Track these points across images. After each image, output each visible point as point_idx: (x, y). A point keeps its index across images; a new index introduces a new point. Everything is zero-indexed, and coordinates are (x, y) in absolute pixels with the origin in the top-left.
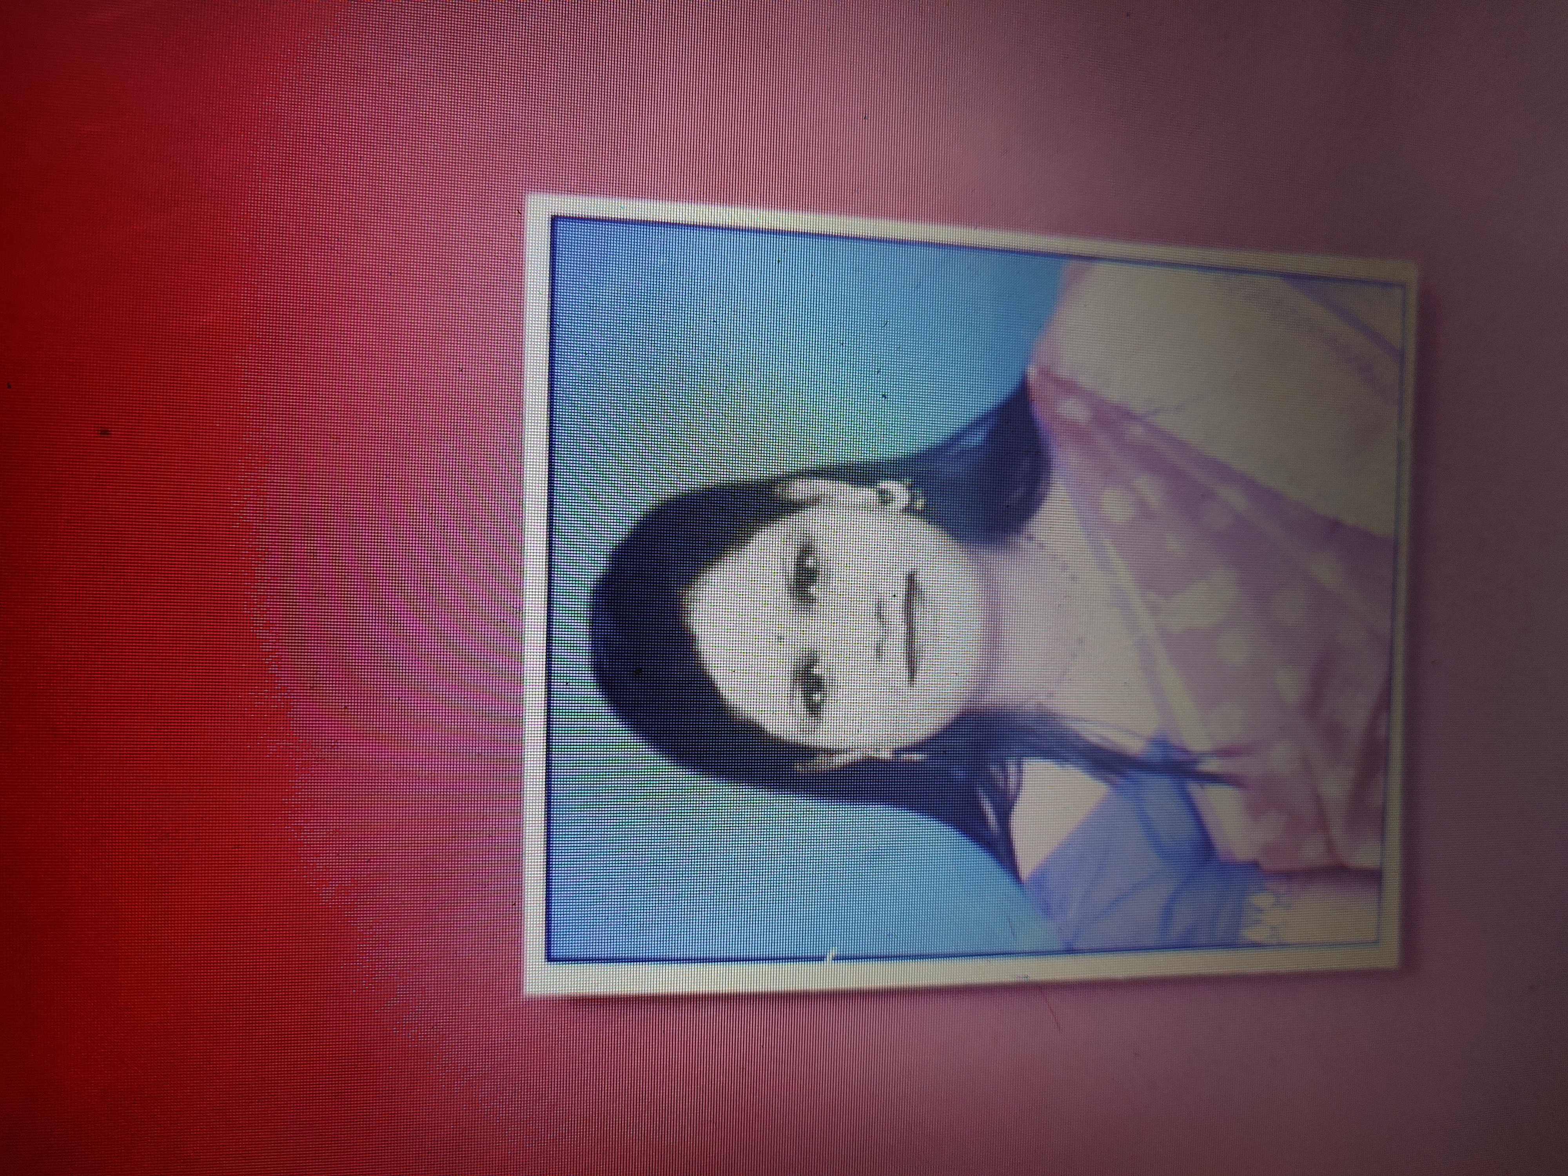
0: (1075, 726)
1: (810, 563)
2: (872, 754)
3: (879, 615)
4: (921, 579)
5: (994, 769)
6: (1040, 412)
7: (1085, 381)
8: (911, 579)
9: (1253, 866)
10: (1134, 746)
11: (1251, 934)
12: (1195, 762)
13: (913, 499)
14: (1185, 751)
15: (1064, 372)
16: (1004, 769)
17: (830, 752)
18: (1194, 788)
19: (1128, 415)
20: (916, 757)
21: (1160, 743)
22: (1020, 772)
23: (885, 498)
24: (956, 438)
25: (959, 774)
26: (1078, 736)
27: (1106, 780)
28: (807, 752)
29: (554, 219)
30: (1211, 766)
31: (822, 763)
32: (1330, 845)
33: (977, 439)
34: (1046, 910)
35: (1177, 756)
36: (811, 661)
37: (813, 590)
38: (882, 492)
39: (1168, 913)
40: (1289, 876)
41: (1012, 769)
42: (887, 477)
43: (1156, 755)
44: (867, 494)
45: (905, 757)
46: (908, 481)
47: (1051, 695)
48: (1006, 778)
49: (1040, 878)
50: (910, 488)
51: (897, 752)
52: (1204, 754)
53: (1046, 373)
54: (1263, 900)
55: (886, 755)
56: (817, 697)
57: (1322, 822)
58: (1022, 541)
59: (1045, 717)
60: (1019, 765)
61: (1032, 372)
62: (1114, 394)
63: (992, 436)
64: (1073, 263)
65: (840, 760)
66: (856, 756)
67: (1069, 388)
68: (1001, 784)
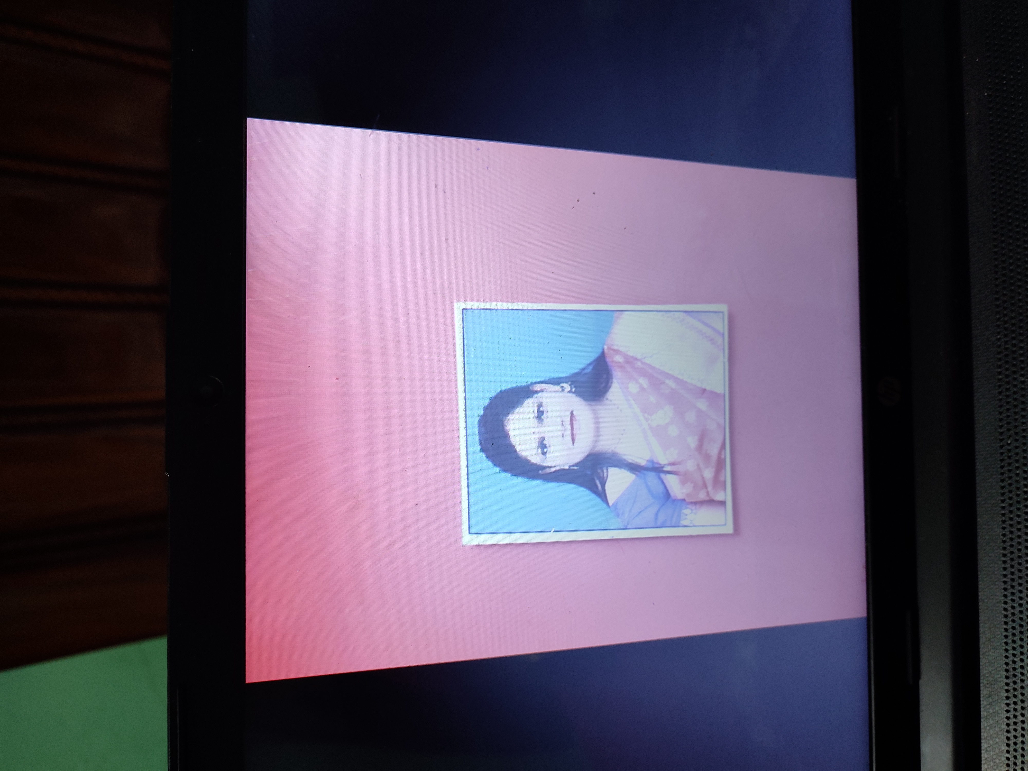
0: (624, 457)
1: (541, 409)
2: (562, 467)
3: (563, 424)
4: (574, 413)
5: (599, 471)
6: (608, 360)
7: (622, 350)
8: (572, 413)
9: (684, 500)
10: (643, 463)
11: (684, 522)
12: (663, 467)
13: (571, 388)
14: (659, 464)
15: (615, 347)
16: (603, 471)
17: (550, 467)
18: (662, 476)
19: (636, 359)
20: (575, 468)
21: (651, 461)
22: (607, 472)
23: (563, 389)
24: (583, 369)
25: (589, 473)
26: (625, 460)
27: (635, 474)
28: (543, 467)
29: (463, 310)
30: (668, 468)
31: (547, 471)
32: (708, 492)
33: (590, 369)
34: (618, 516)
35: (657, 466)
36: (543, 439)
37: (543, 417)
38: (562, 387)
39: (657, 515)
40: (695, 503)
41: (605, 471)
42: (566, 382)
43: (650, 465)
44: (558, 388)
45: (572, 468)
46: (569, 383)
47: (615, 447)
48: (603, 474)
49: (615, 505)
50: (570, 385)
51: (570, 466)
52: (665, 465)
53: (609, 348)
54: (687, 511)
55: (567, 467)
56: (545, 450)
57: (705, 486)
58: (605, 400)
59: (614, 454)
60: (607, 470)
61: (606, 348)
62: (631, 353)
63: (594, 368)
64: (617, 312)
65: (553, 470)
66: (558, 468)
67: (617, 352)
68: (602, 475)
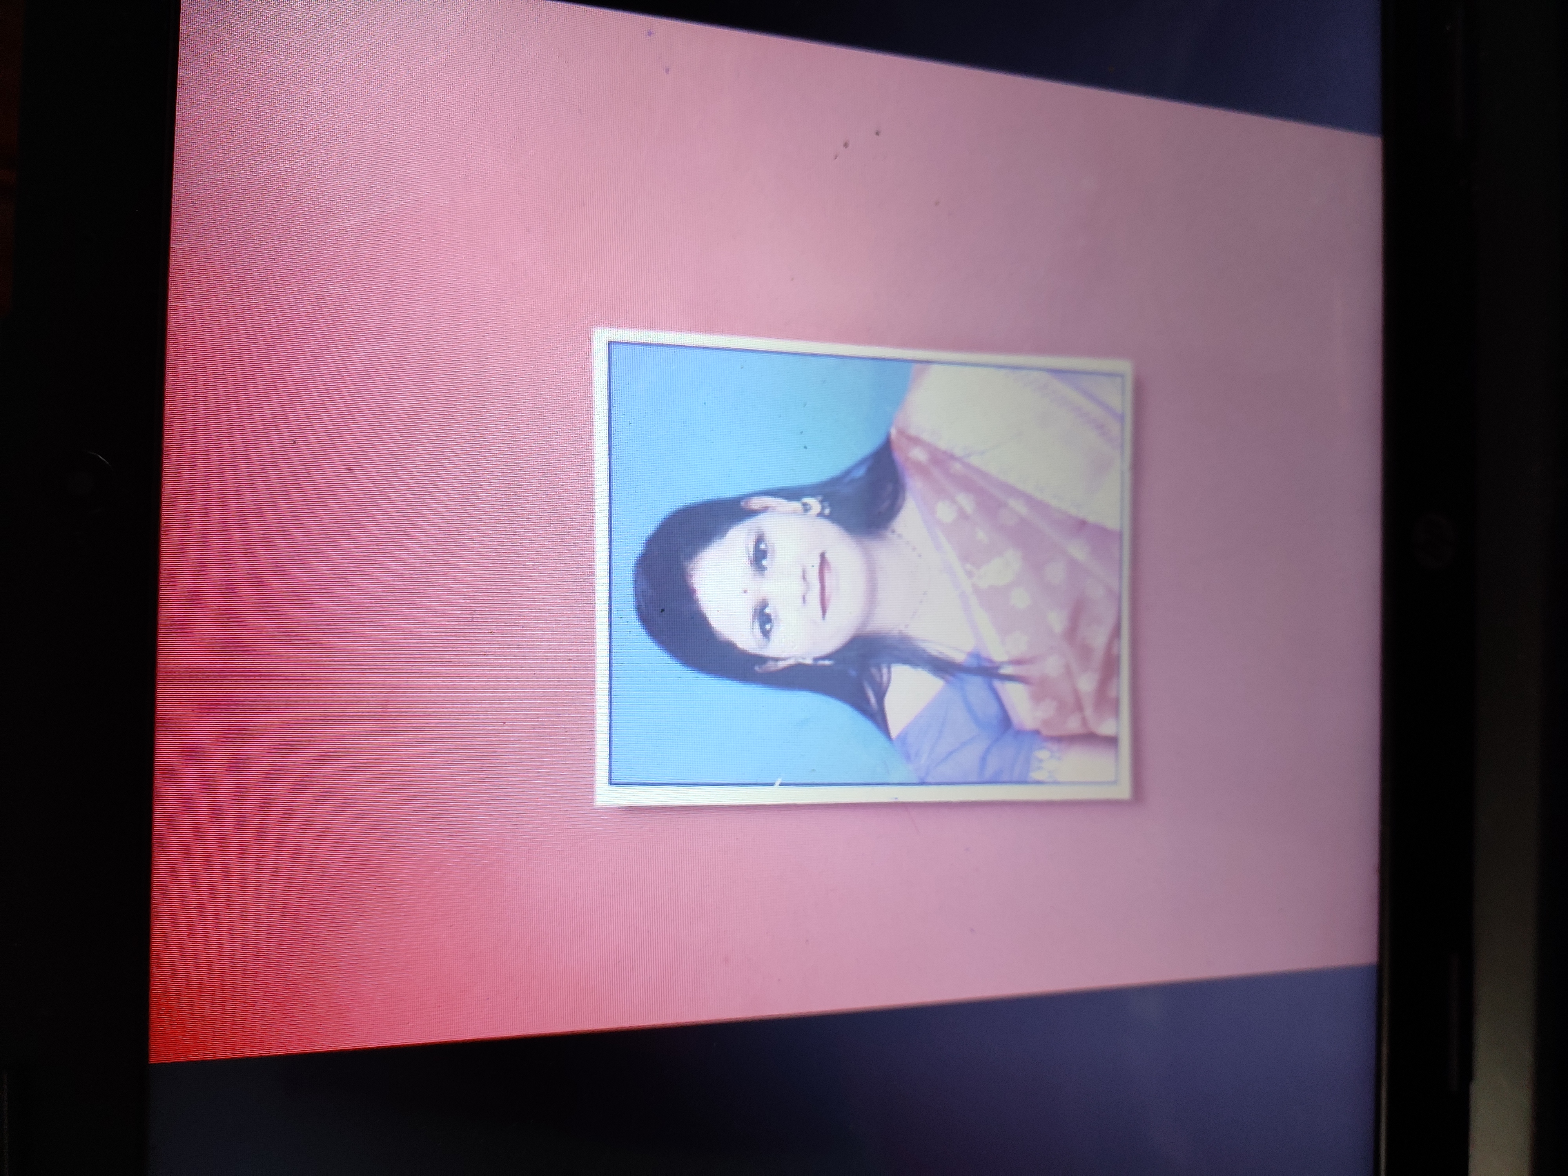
0: (923, 645)
1: (762, 546)
2: (801, 661)
3: (804, 578)
4: (827, 556)
5: (874, 670)
6: (898, 456)
7: (926, 436)
8: (823, 556)
9: (1037, 732)
10: (959, 657)
11: (1036, 775)
12: (998, 668)
13: (823, 508)
14: (991, 661)
15: (913, 432)
16: (880, 670)
17: (777, 660)
18: (997, 684)
19: (952, 457)
20: (827, 662)
21: (976, 655)
22: (889, 672)
23: (806, 508)
24: (848, 472)
25: (853, 673)
26: (924, 651)
27: (943, 678)
28: (762, 660)
29: (610, 343)
30: (1008, 670)
31: (771, 666)
32: (1084, 722)
33: (861, 472)
34: (908, 757)
35: (987, 664)
36: (764, 605)
37: (764, 562)
38: (805, 505)
39: (983, 760)
40: (1059, 739)
41: (885, 671)
42: (812, 495)
43: (973, 663)
44: (796, 505)
45: (821, 662)
46: (820, 498)
47: (907, 626)
48: (881, 676)
49: (903, 738)
50: (821, 502)
51: (816, 659)
52: (1003, 663)
53: (901, 432)
54: (1043, 754)
55: (809, 661)
56: (768, 627)
57: (1079, 706)
58: (889, 534)
59: (904, 639)
60: (889, 668)
61: (893, 432)
62: (943, 444)
63: (870, 470)
64: (918, 365)
65: (782, 664)
66: (791, 662)
67: (916, 441)
68: (878, 679)
